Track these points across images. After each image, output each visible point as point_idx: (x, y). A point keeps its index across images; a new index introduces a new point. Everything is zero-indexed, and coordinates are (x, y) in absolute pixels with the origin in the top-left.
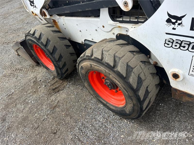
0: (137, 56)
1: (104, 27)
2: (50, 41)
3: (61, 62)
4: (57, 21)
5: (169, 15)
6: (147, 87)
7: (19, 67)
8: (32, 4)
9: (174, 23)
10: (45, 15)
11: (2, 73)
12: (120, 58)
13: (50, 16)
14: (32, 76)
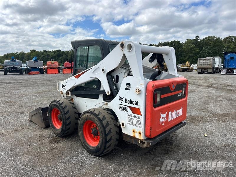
0: (109, 115)
1: (99, 104)
2: (67, 107)
3: (68, 121)
4: (73, 99)
5: (120, 97)
6: (111, 129)
7: (30, 127)
8: (63, 87)
9: (121, 100)
10: (69, 94)
11: (14, 129)
12: (101, 113)
13: (71, 95)
14: (39, 133)
